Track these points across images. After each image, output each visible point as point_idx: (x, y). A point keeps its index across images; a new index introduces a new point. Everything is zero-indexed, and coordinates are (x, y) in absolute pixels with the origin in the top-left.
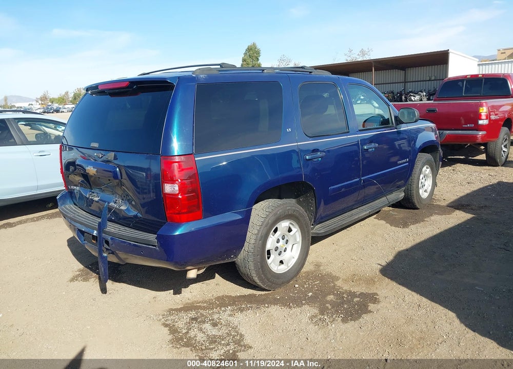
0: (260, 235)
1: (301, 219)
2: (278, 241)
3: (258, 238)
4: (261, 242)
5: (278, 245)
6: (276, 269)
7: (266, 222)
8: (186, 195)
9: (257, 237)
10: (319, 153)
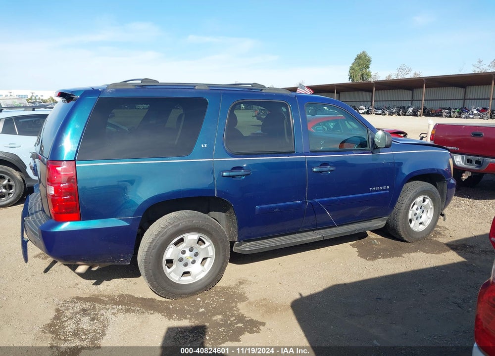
0: (154, 244)
1: (214, 234)
2: (184, 252)
3: (152, 247)
4: (154, 251)
5: (183, 256)
6: (177, 279)
7: (163, 232)
8: (65, 197)
9: (150, 245)
10: (243, 171)
